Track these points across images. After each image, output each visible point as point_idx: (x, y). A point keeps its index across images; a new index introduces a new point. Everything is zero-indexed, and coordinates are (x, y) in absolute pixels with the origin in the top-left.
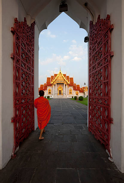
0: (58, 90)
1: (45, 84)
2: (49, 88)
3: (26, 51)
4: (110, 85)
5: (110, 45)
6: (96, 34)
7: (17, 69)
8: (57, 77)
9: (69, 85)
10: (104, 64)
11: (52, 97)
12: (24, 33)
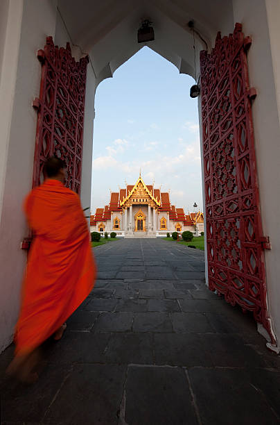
0: (135, 220)
1: (106, 207)
2: (114, 216)
3: (68, 106)
4: (255, 159)
5: (246, 76)
6: (214, 71)
7: (44, 134)
8: (133, 190)
9: (161, 209)
10: (236, 120)
11: (121, 234)
12: (65, 70)
